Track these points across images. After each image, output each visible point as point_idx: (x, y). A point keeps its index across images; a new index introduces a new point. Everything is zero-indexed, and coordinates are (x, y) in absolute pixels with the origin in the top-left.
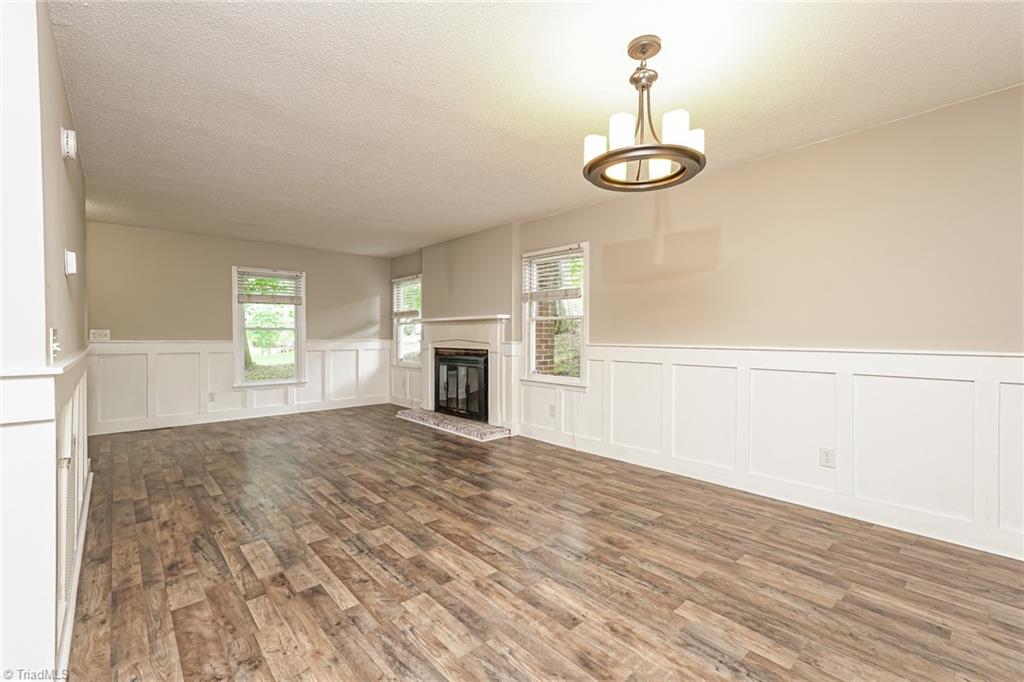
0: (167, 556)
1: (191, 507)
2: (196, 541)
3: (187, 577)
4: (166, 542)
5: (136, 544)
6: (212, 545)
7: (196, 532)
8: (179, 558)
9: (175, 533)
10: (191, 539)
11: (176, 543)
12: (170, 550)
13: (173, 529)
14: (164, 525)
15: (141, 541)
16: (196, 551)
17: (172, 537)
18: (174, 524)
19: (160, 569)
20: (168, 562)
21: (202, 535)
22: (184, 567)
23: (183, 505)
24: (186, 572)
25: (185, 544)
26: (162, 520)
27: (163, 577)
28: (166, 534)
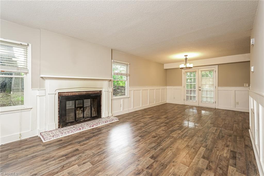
0: (230, 138)
1: (216, 147)
2: (222, 138)
3: (228, 133)
4: (229, 141)
5: (237, 145)
6: (219, 135)
7: (220, 139)
8: (228, 137)
9: (226, 142)
10: (223, 139)
11: (227, 140)
12: (229, 139)
13: (226, 143)
14: (227, 146)
15: (236, 145)
16: (224, 136)
17: (227, 142)
18: (225, 145)
19: (233, 137)
20: (231, 137)
21: (220, 138)
22: (228, 135)
23: (218, 150)
24: (228, 134)
25: (225, 138)
26: (227, 148)
27: (233, 135)
28: (228, 143)
